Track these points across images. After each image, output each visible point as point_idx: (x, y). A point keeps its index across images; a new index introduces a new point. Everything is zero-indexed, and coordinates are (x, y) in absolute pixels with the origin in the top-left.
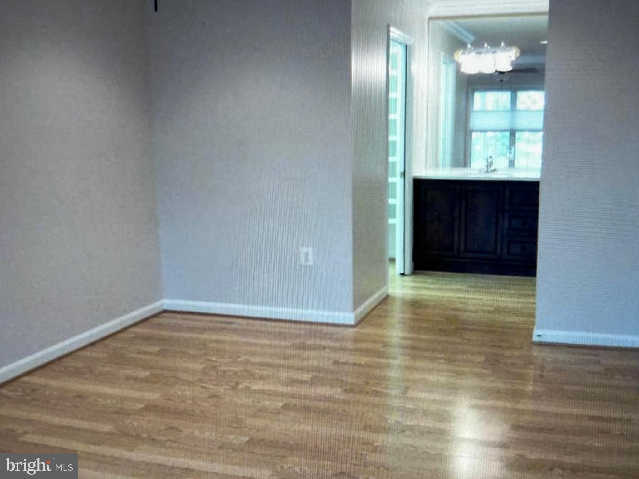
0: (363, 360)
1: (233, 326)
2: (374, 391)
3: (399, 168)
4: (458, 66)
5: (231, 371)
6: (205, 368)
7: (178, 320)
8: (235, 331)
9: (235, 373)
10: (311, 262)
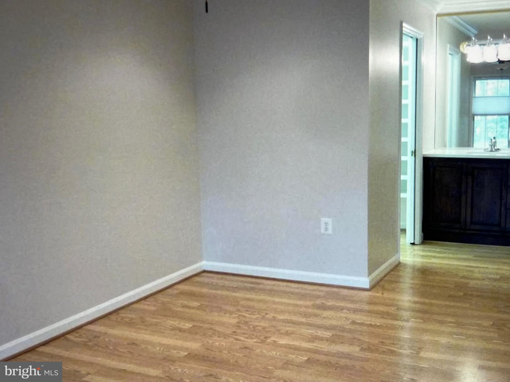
0: (378, 321)
1: (261, 286)
2: (389, 350)
3: (410, 148)
4: (463, 56)
5: (260, 326)
6: (238, 323)
7: (215, 280)
8: (263, 290)
9: (264, 328)
10: (330, 231)
